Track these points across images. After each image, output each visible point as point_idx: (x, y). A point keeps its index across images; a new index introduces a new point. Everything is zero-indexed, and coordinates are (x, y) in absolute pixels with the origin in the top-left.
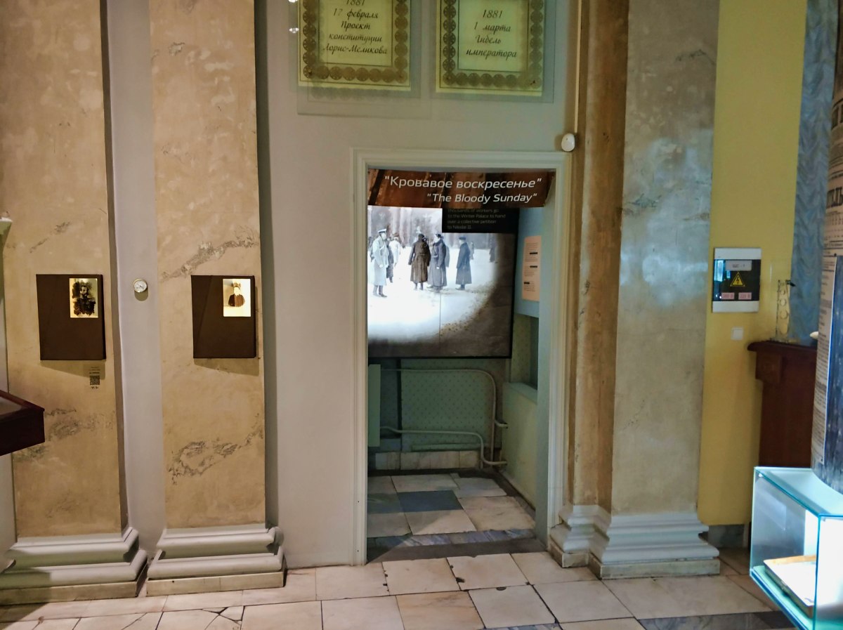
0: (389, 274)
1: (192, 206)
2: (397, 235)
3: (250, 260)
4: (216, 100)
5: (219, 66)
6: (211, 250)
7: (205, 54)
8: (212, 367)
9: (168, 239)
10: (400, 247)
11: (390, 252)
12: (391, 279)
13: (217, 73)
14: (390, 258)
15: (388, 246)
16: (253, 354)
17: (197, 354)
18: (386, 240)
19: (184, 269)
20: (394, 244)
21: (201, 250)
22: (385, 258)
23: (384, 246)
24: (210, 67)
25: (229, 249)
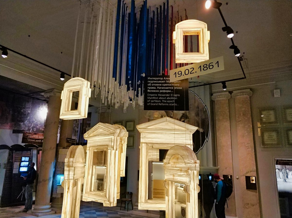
0: (287, 177)
1: (245, 165)
2: (288, 169)
3: (255, 174)
4: (248, 150)
5: (248, 145)
6: (248, 172)
7: (246, 144)
8: (249, 191)
9: (241, 170)
10: (289, 171)
11: (287, 172)
12: (288, 178)
13: (248, 146)
14: (287, 173)
15: (286, 171)
16: (256, 189)
17: (247, 188)
18: (285, 170)
19: (244, 175)
20: (287, 171)
21: (247, 172)
22: (286, 174)
23: (285, 171)
24: (247, 145)
25: (251, 172)
